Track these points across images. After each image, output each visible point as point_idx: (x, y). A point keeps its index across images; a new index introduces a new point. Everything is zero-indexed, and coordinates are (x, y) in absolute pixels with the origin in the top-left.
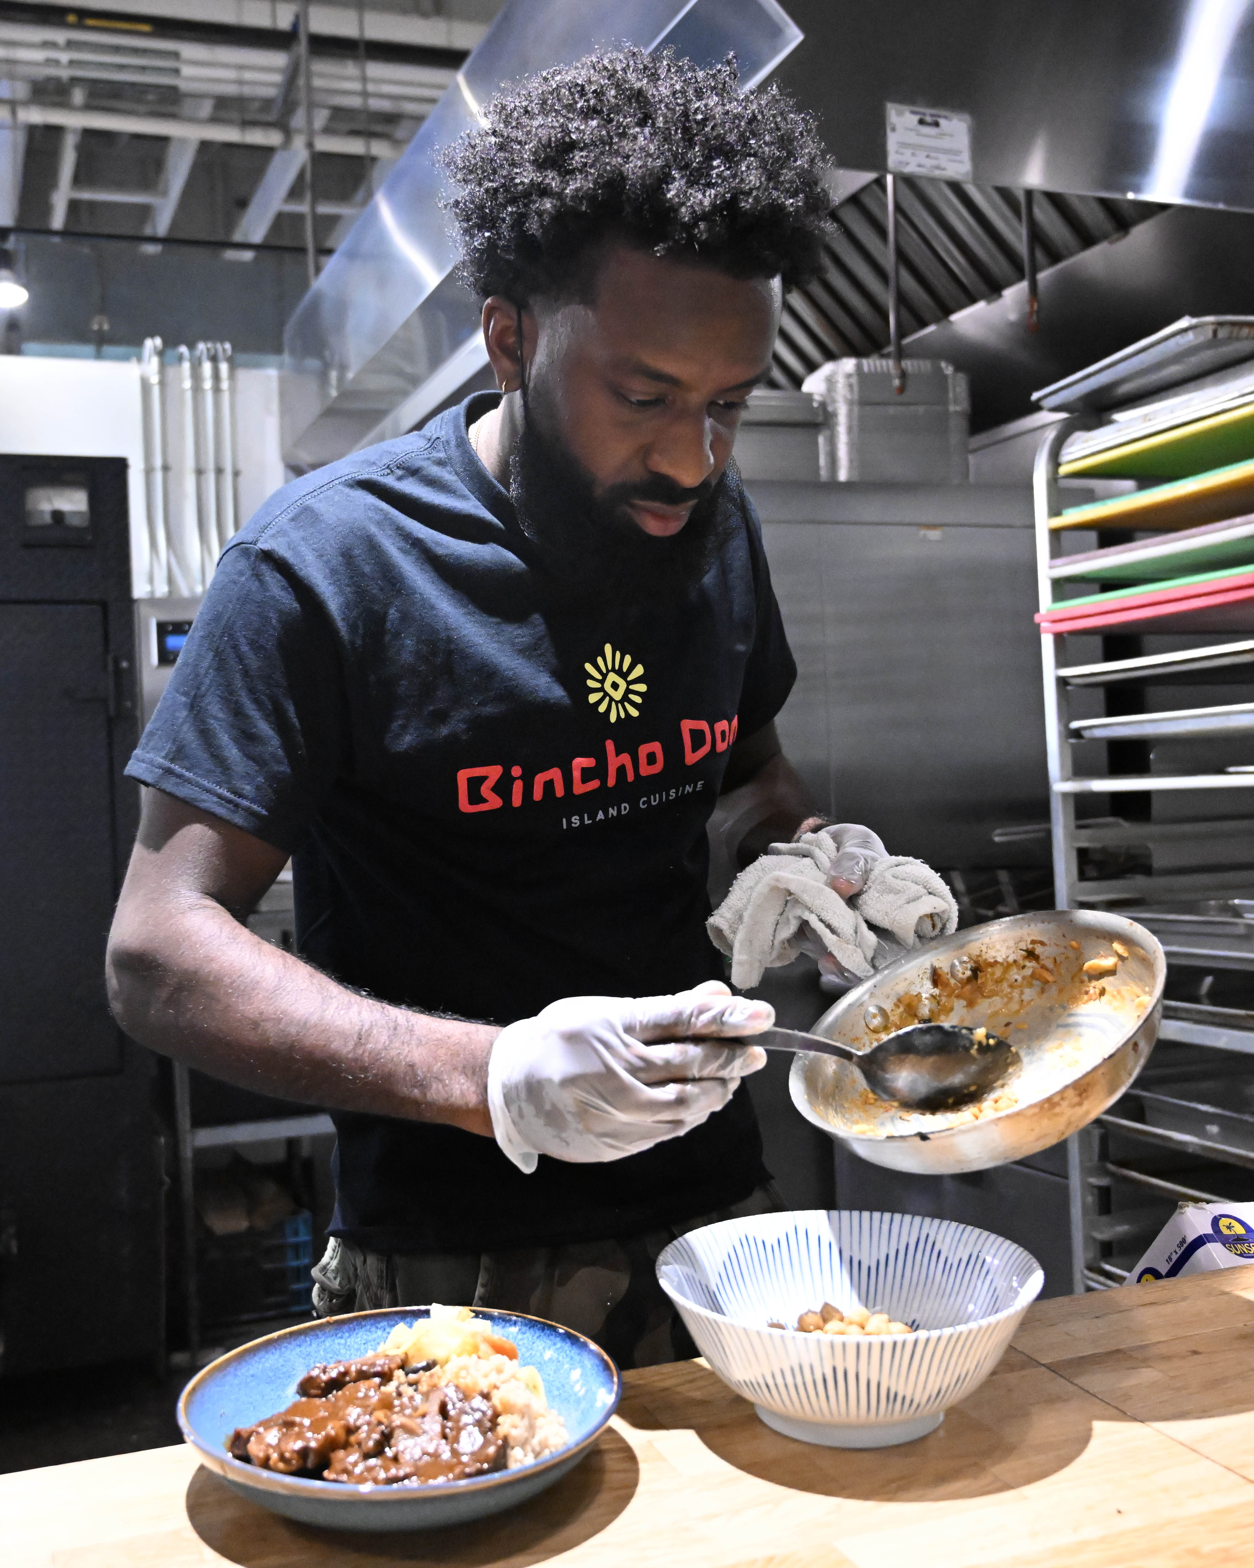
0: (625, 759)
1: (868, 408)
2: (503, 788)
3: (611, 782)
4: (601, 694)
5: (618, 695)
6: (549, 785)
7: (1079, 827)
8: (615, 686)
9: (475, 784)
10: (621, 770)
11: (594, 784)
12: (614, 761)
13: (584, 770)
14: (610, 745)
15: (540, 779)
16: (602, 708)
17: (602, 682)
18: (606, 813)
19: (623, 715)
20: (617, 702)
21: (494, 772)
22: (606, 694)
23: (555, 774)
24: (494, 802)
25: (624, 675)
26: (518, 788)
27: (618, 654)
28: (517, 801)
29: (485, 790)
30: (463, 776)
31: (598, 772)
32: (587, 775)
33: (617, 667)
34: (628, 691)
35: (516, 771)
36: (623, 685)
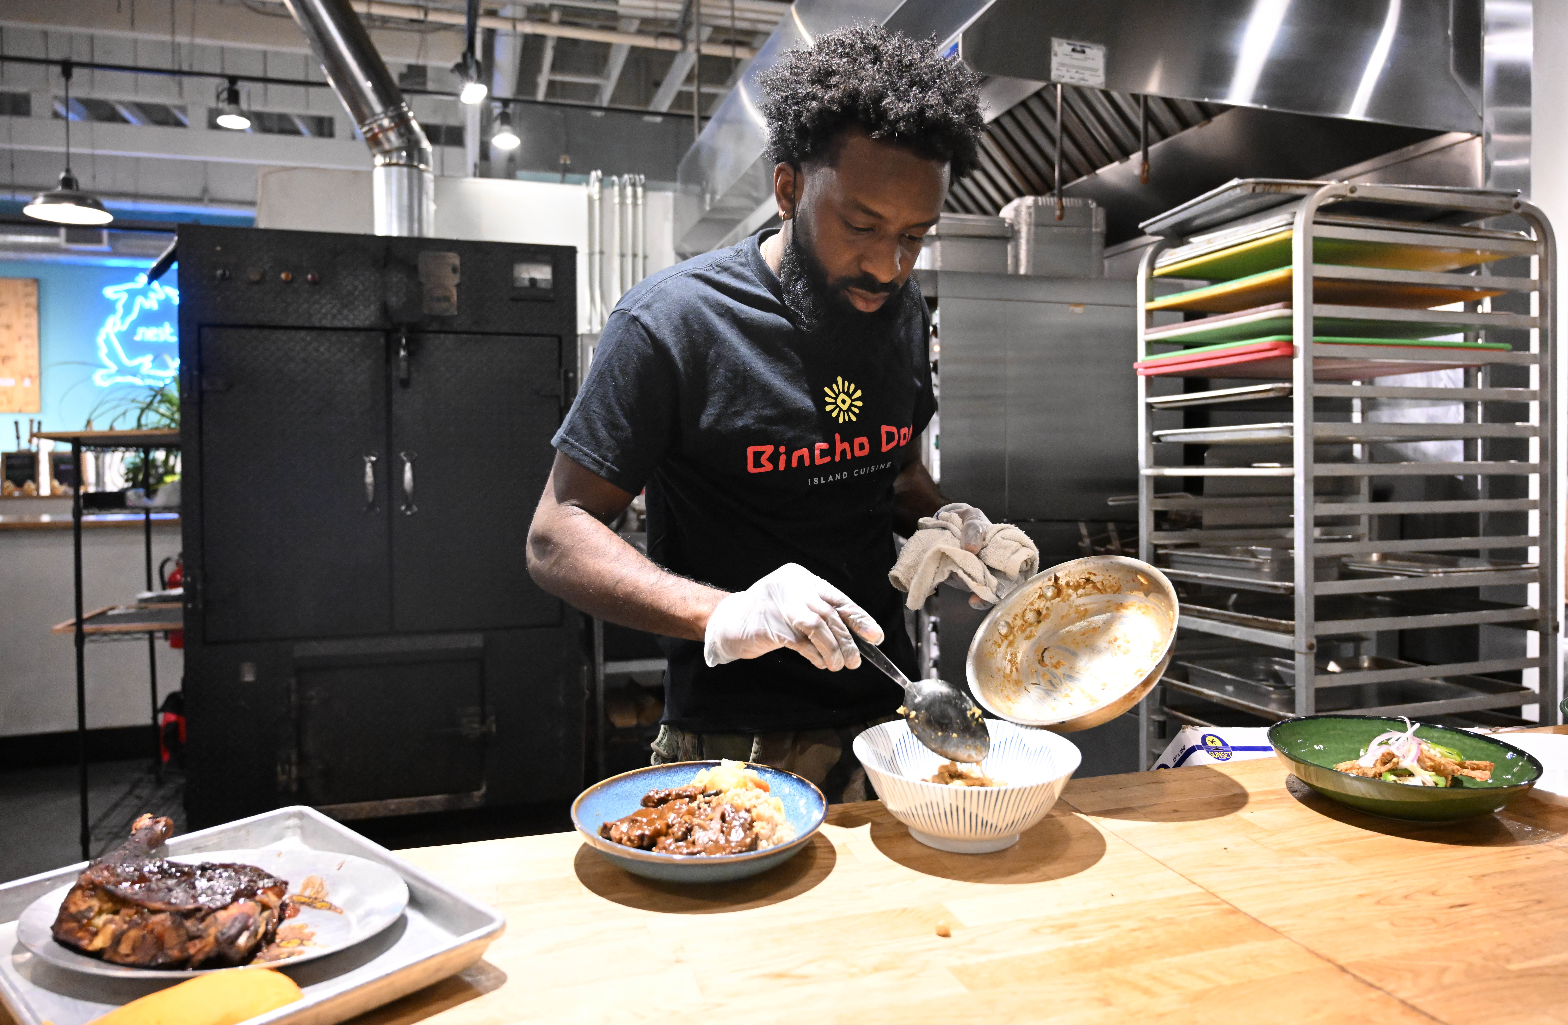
0: (846, 445)
1: (1040, 228)
2: (774, 458)
3: (837, 458)
4: (834, 406)
5: (845, 407)
6: (801, 458)
7: (1155, 498)
8: (844, 402)
9: (758, 455)
10: (843, 452)
11: (827, 459)
12: (840, 446)
13: (822, 451)
14: (837, 436)
15: (796, 455)
16: (834, 414)
17: (836, 399)
18: (834, 477)
19: (847, 419)
20: (844, 412)
21: (769, 449)
22: (837, 406)
23: (805, 451)
24: (769, 467)
25: (850, 396)
26: (783, 459)
27: (846, 383)
28: (782, 467)
29: (764, 459)
30: (751, 450)
31: (830, 452)
32: (823, 453)
33: (846, 391)
34: (851, 405)
35: (782, 449)
36: (848, 401)
